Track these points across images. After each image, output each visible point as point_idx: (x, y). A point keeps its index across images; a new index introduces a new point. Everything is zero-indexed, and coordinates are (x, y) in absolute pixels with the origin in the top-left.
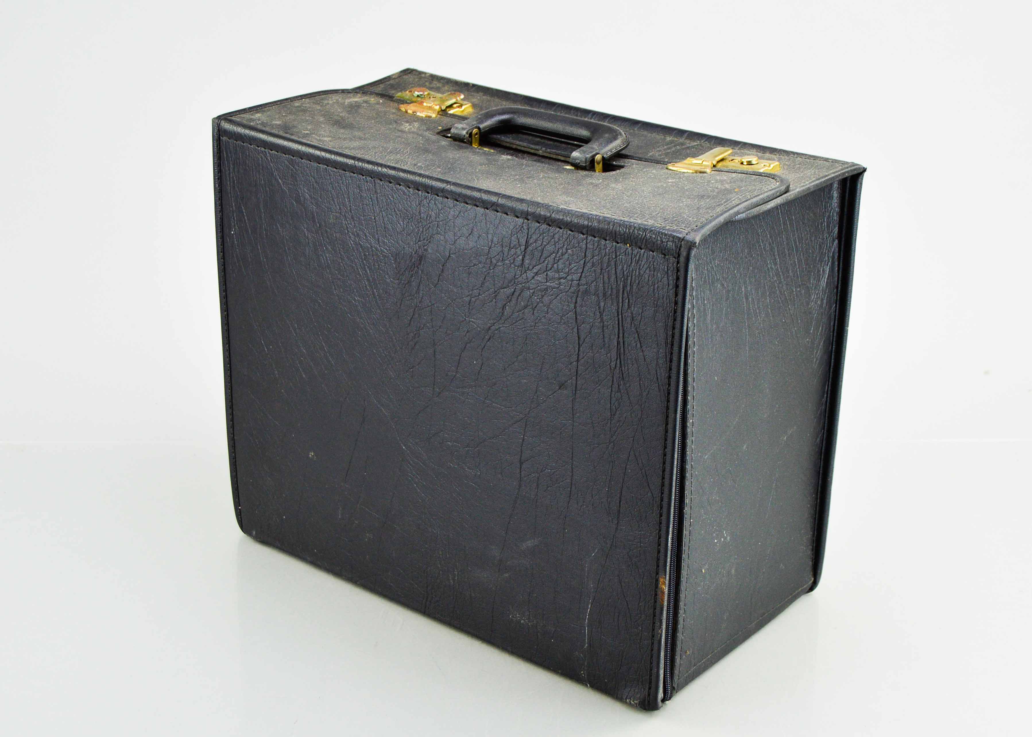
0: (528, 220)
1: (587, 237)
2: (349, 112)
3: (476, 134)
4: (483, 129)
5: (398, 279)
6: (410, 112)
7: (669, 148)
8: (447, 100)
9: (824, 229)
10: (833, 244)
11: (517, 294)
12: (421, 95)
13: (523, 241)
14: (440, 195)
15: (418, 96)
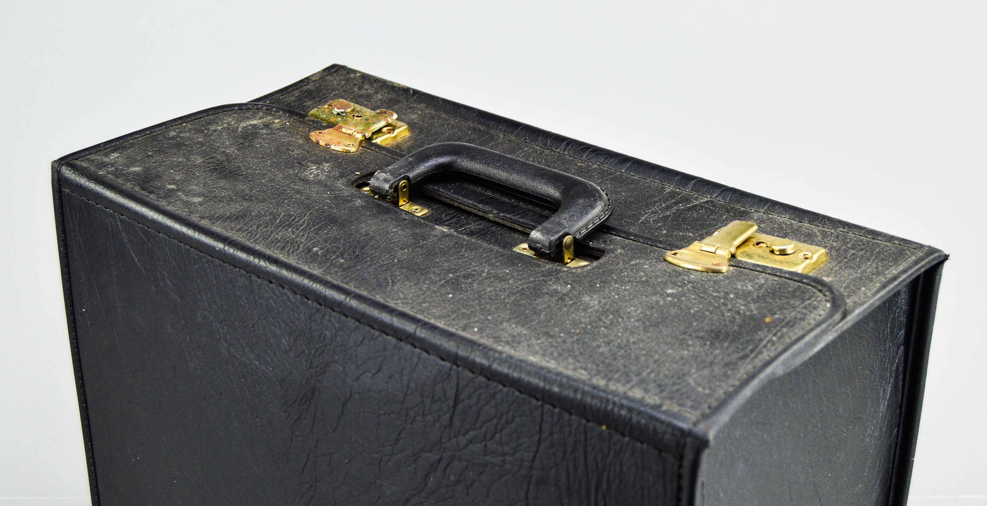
0: (458, 366)
1: (542, 406)
2: (241, 147)
3: (405, 187)
4: (414, 180)
5: (285, 412)
6: (322, 143)
7: (668, 208)
8: (374, 123)
9: (887, 337)
10: (897, 352)
11: (443, 464)
12: (342, 113)
13: (451, 393)
14: (336, 310)
15: (338, 114)
